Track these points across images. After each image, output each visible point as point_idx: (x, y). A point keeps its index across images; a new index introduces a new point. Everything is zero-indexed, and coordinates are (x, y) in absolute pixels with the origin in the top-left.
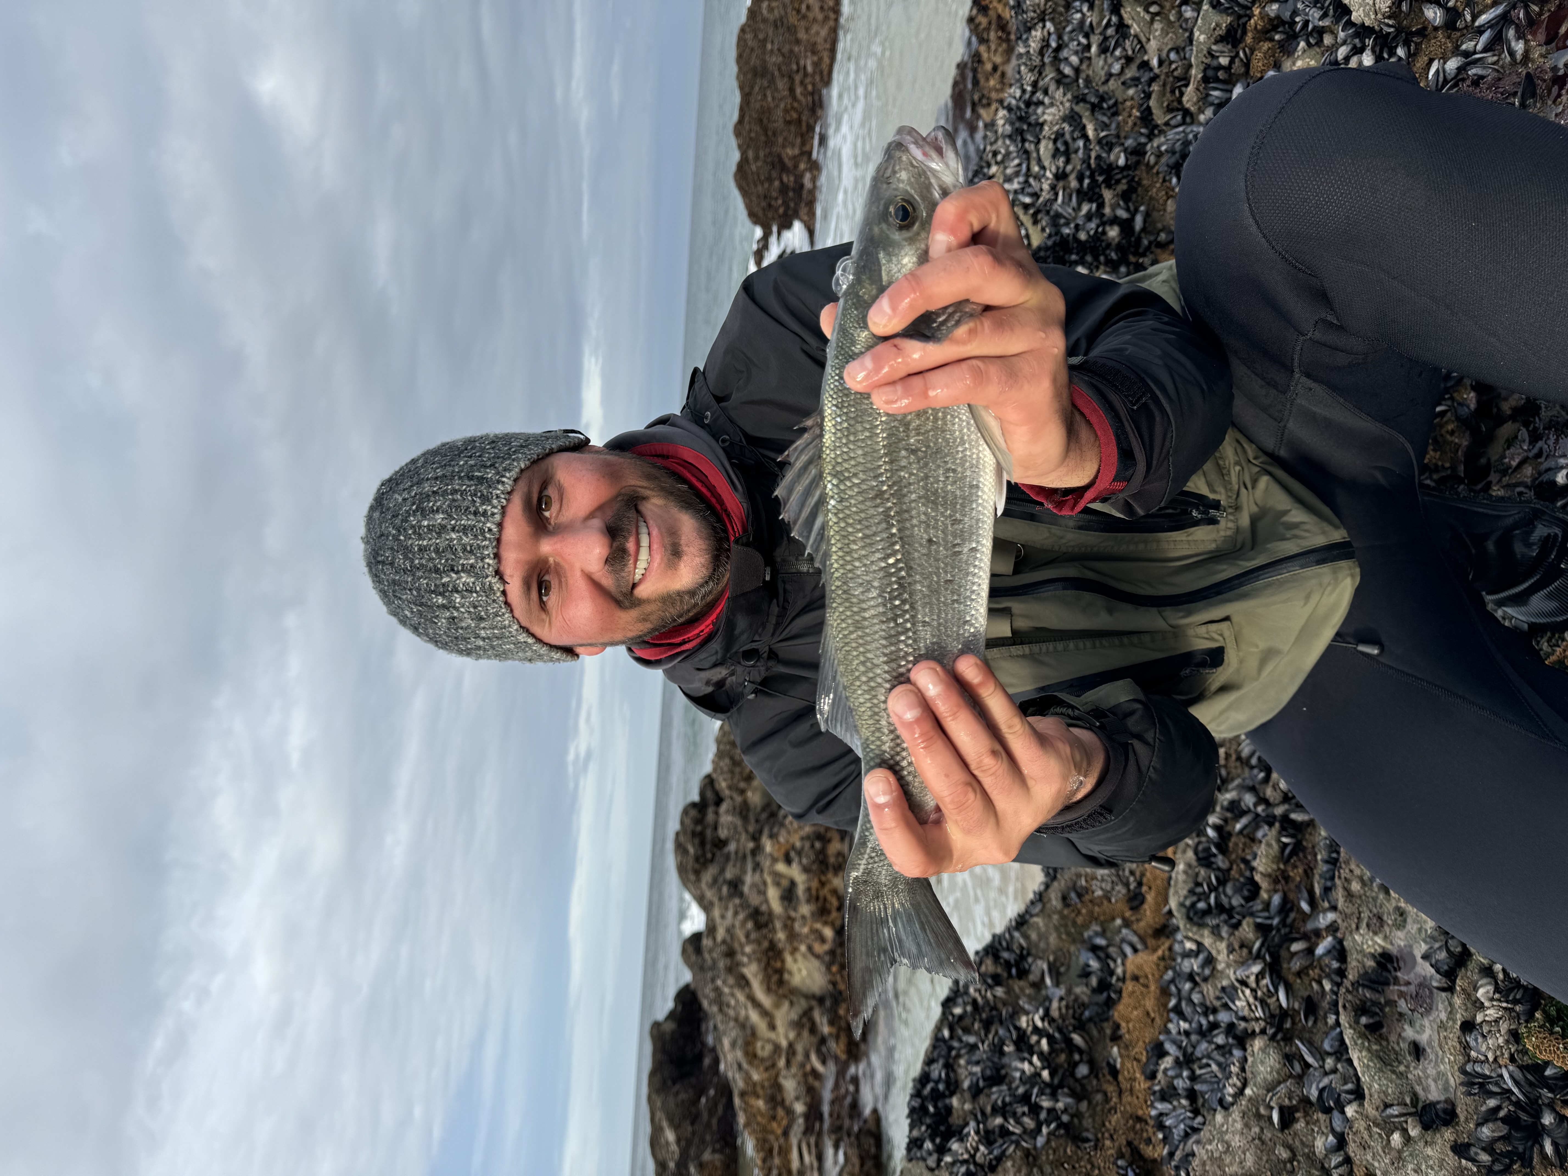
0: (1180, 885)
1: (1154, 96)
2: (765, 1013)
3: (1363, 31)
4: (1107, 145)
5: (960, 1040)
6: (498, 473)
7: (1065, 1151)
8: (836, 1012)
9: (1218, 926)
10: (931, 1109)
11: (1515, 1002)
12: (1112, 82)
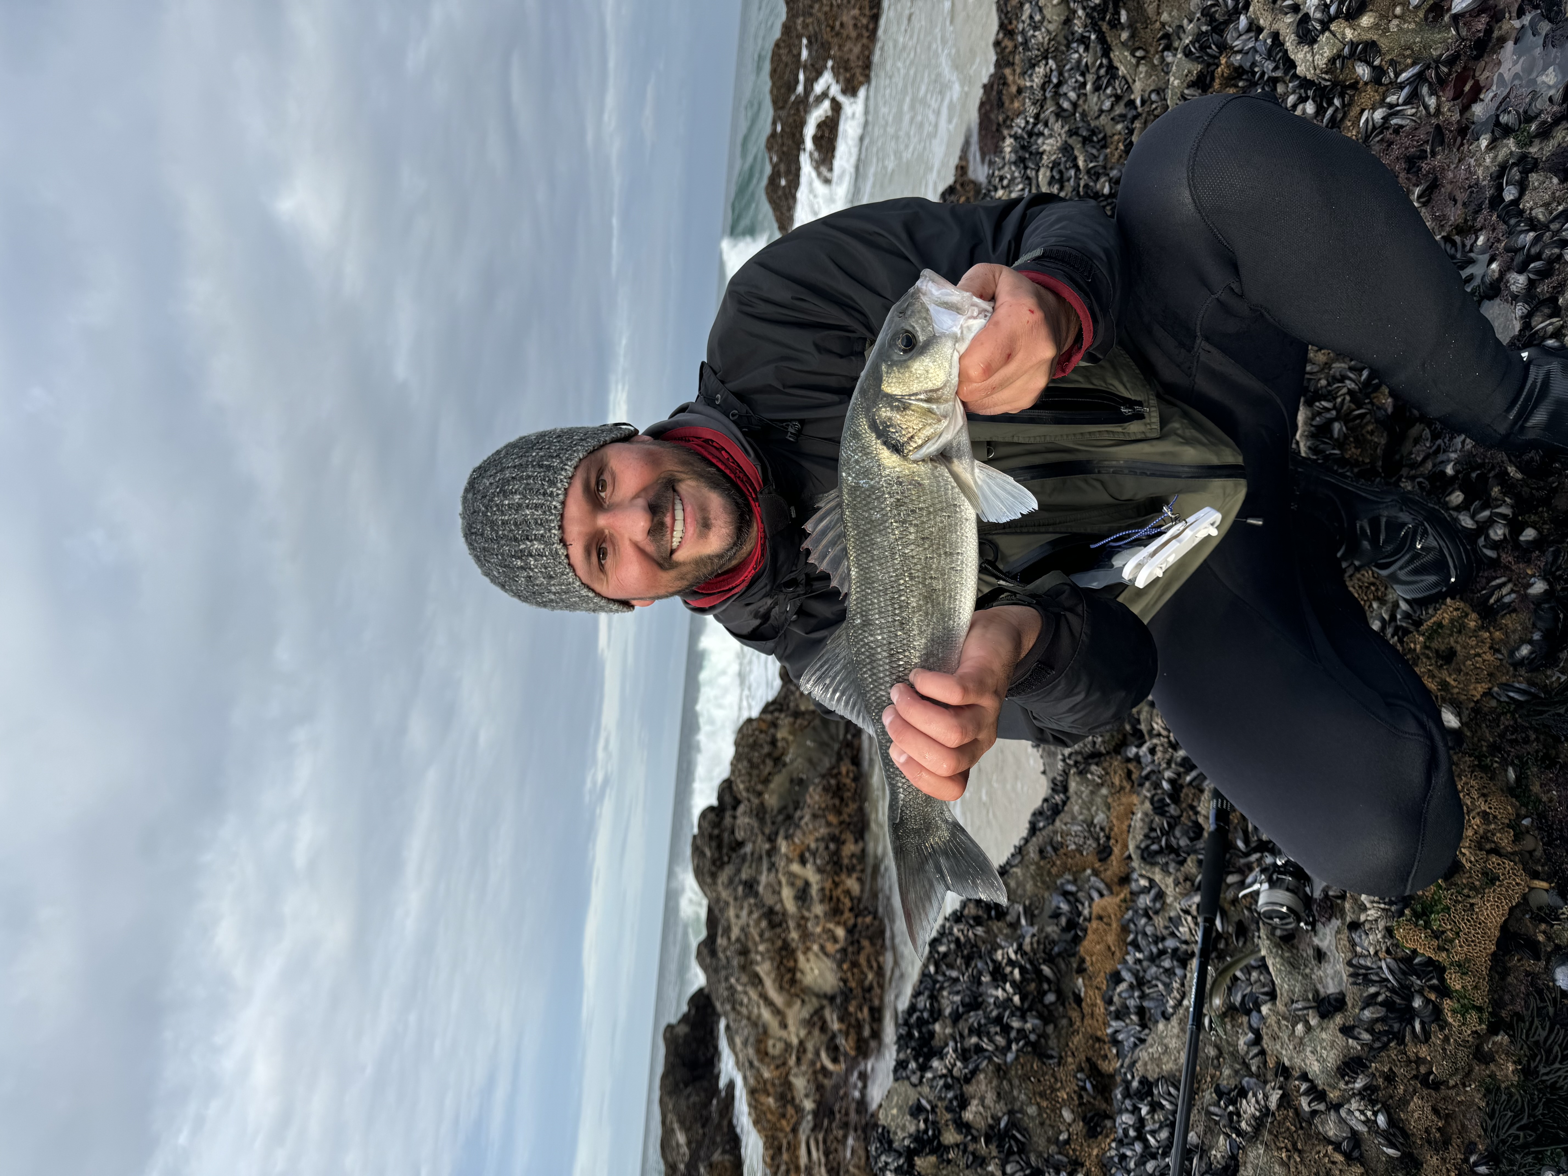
0: (1138, 831)
1: (1136, 132)
2: (777, 1012)
3: (1305, 83)
4: (1095, 175)
5: (944, 975)
6: (562, 462)
7: (1032, 1067)
8: (846, 1009)
9: (1167, 863)
10: (916, 1034)
11: (1391, 903)
12: (1103, 117)
